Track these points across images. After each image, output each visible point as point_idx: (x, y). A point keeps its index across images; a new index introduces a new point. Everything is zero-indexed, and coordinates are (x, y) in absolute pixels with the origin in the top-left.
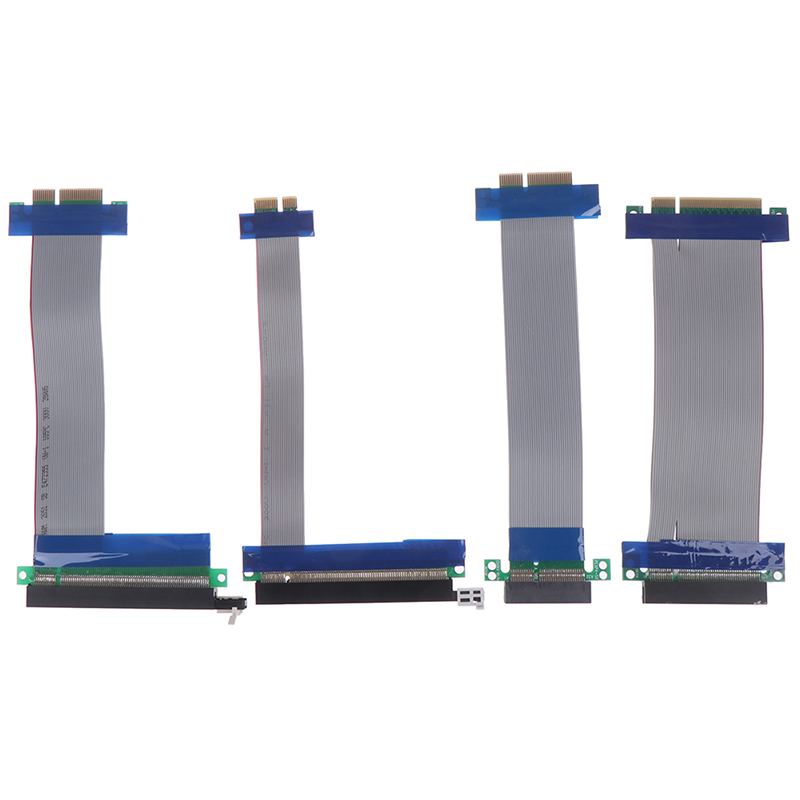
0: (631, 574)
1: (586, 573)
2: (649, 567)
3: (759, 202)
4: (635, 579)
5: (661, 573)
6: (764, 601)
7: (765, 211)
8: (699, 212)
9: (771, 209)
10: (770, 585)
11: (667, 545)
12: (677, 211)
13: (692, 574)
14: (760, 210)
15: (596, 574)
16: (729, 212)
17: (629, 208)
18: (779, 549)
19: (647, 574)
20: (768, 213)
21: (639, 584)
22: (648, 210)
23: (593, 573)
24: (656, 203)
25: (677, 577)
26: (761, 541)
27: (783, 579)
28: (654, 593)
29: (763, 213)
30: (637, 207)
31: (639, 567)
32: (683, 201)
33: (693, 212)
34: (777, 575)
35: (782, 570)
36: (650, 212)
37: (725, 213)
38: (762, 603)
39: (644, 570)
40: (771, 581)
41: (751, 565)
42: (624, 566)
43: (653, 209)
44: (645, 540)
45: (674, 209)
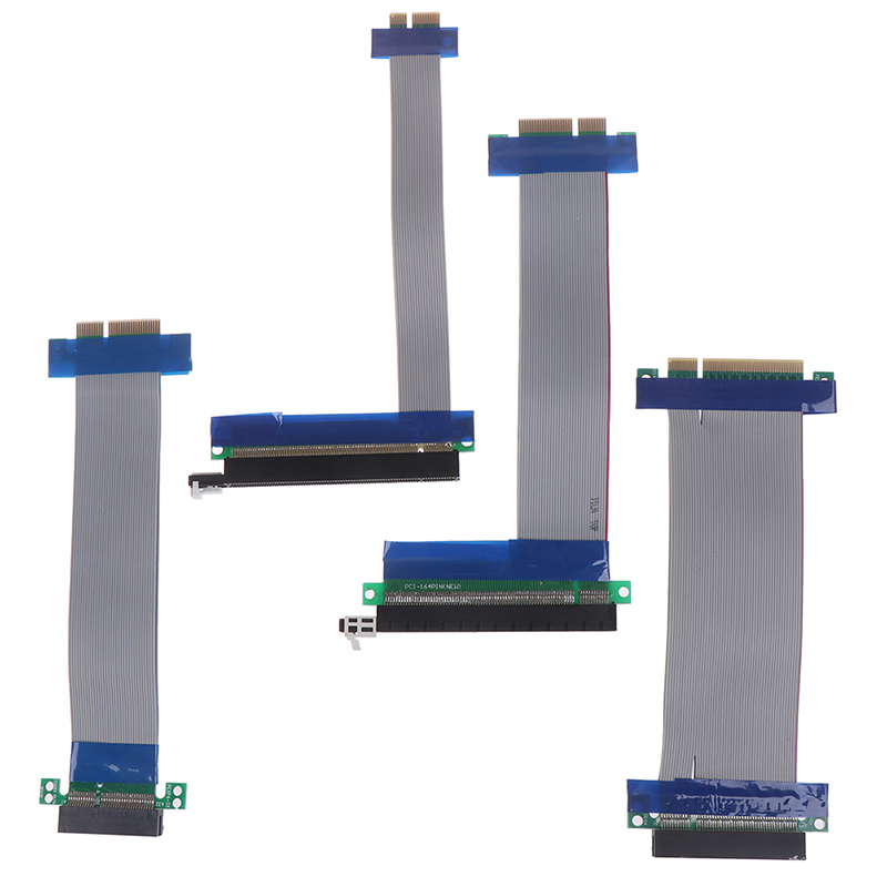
0: (638, 820)
1: (156, 799)
2: (660, 812)
3: (801, 364)
4: (643, 826)
5: (674, 820)
6: (802, 856)
7: (808, 376)
8: (726, 377)
9: (815, 374)
10: (809, 836)
11: (683, 785)
12: (700, 375)
13: (713, 821)
14: (801, 375)
15: (168, 801)
16: (763, 377)
17: (641, 372)
18: (822, 790)
19: (658, 821)
20: (811, 379)
21: (648, 834)
22: (663, 374)
23: (164, 800)
24: (675, 365)
25: (695, 824)
26: (798, 781)
27: (826, 829)
28: (667, 845)
29: (805, 378)
30: (651, 370)
31: (648, 812)
32: (706, 363)
33: (720, 377)
34: (819, 824)
35: (825, 818)
36: (666, 376)
37: (759, 378)
38: (799, 859)
39: (654, 815)
40: (810, 831)
41: (785, 811)
42: (629, 811)
43: (669, 372)
44: (656, 779)
45: (696, 372)
